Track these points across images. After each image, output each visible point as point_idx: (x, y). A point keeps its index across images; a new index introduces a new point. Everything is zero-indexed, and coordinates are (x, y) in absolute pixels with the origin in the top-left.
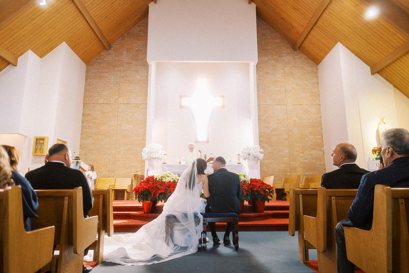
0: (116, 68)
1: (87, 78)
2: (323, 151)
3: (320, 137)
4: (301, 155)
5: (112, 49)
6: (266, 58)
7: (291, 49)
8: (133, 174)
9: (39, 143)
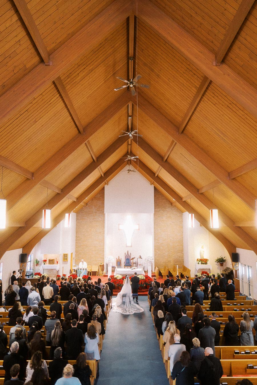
0: (90, 215)
1: (77, 219)
2: (183, 253)
3: (182, 247)
4: (173, 255)
5: (88, 205)
6: (159, 210)
7: (171, 205)
8: (99, 264)
9: (65, 256)
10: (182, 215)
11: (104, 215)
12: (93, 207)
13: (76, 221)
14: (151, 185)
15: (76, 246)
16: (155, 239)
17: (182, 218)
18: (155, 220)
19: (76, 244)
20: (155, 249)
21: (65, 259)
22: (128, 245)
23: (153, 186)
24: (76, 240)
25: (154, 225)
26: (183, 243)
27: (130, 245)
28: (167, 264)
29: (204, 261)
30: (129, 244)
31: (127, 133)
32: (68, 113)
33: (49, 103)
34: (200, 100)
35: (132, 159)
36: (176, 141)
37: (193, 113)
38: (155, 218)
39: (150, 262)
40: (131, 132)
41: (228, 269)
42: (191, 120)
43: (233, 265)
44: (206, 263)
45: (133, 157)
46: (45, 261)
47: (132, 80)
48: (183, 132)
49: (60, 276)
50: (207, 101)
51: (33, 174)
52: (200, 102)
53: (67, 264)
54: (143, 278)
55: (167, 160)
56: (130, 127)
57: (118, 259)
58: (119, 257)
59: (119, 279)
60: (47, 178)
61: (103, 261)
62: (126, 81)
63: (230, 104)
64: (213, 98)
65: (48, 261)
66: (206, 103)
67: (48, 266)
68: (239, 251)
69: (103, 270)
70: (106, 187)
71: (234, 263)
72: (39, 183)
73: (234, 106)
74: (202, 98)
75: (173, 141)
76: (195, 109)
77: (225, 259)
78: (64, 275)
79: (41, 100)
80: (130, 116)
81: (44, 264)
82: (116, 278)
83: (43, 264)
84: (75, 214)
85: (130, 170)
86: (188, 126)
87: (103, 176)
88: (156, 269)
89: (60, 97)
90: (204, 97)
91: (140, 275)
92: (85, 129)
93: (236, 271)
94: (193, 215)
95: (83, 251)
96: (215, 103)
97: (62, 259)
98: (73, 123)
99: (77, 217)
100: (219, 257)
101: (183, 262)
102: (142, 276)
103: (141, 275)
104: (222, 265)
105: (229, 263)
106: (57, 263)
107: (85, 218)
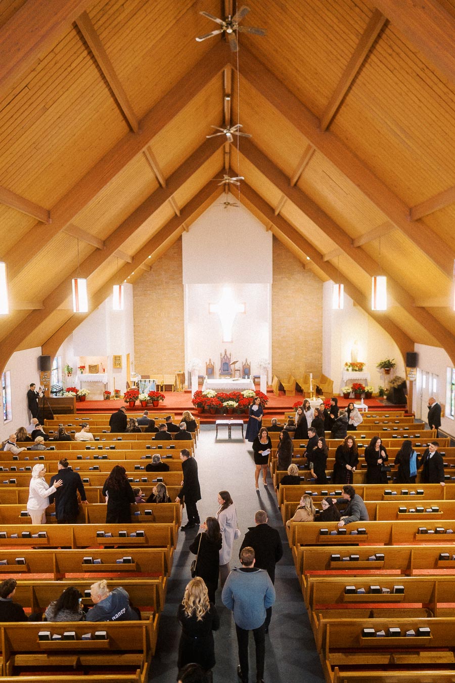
0: (157, 287)
1: (135, 295)
2: (322, 353)
3: (320, 342)
4: (304, 356)
5: (152, 269)
6: (281, 277)
7: (302, 268)
8: (176, 373)
9: (117, 360)
10: (322, 286)
11: (182, 286)
12: (163, 273)
13: (134, 297)
14: (267, 231)
15: (135, 342)
16: (273, 330)
17: (322, 292)
18: (274, 295)
19: (135, 339)
20: (272, 346)
21: (116, 365)
22: (225, 340)
23: (270, 233)
24: (134, 332)
25: (273, 304)
26: (322, 336)
27: (230, 340)
28: (293, 371)
29: (357, 367)
30: (227, 338)
31: (222, 129)
32: (107, 90)
33: (69, 69)
34: (365, 61)
35: (232, 182)
36: (314, 147)
37: (350, 88)
38: (274, 292)
39: (264, 368)
40: (230, 128)
41: (397, 378)
42: (344, 104)
43: (408, 372)
44: (361, 370)
45: (235, 179)
46: (83, 368)
47: (232, 18)
48: (328, 128)
49: (110, 393)
50: (379, 63)
51: (49, 214)
52: (363, 65)
53: (121, 372)
54: (251, 395)
55: (298, 183)
56: (227, 116)
57: (208, 363)
58: (210, 360)
59: (211, 397)
60: (76, 220)
61: (183, 366)
62: (219, 21)
63: (422, 70)
64: (389, 58)
65: (87, 368)
66: (376, 68)
67: (87, 376)
68: (420, 348)
69: (183, 382)
70: (186, 237)
71: (409, 369)
72: (61, 230)
73: (430, 74)
74: (368, 56)
75: (309, 147)
76: (354, 81)
77: (393, 362)
78: (117, 392)
79: (53, 62)
80: (228, 96)
81: (82, 372)
82: (205, 396)
83: (79, 372)
84: (130, 286)
85: (229, 203)
86: (338, 116)
87: (178, 214)
88: (274, 381)
89: (89, 58)
90: (372, 56)
91: (247, 389)
92: (141, 123)
93: (411, 382)
94: (342, 286)
95: (147, 351)
96: (392, 68)
97: (112, 365)
98: (118, 111)
99: (133, 291)
100: (384, 360)
101: (322, 367)
102: (251, 392)
103: (249, 389)
104: (388, 372)
105: (401, 370)
106: (104, 371)
107: (148, 292)
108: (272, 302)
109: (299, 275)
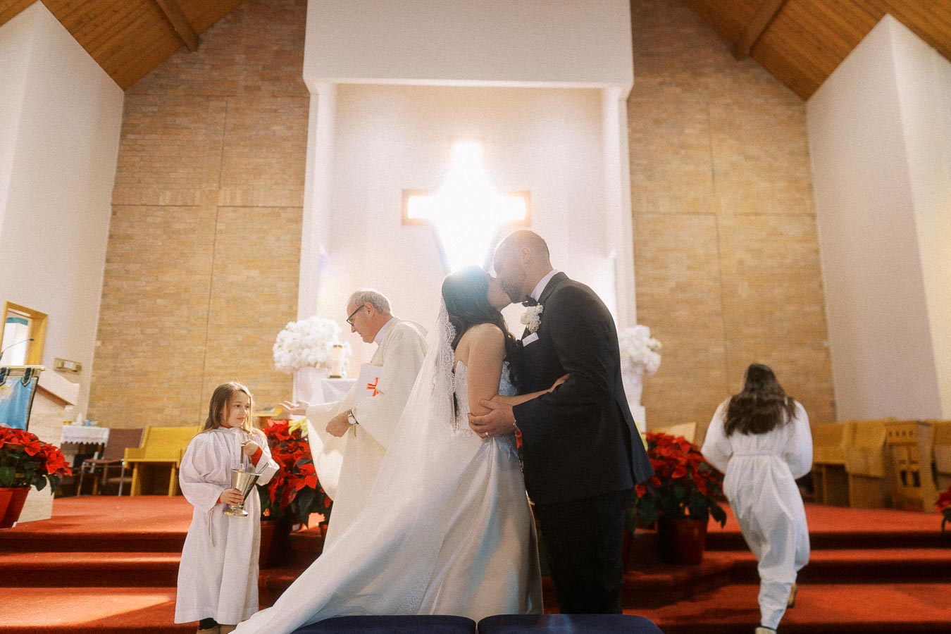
0: (214, 104)
1: (127, 129)
5: (203, 46)
7: (728, 55)
10: (804, 112)
11: (301, 96)
12: (240, 58)
13: (123, 135)
15: (104, 296)
17: (804, 134)
18: (638, 141)
19: (106, 285)
24: (108, 261)
25: (632, 172)
26: (821, 286)
95: (149, 331)
99: (127, 113)
107: (178, 120)
108: (631, 163)
109: (720, 76)
